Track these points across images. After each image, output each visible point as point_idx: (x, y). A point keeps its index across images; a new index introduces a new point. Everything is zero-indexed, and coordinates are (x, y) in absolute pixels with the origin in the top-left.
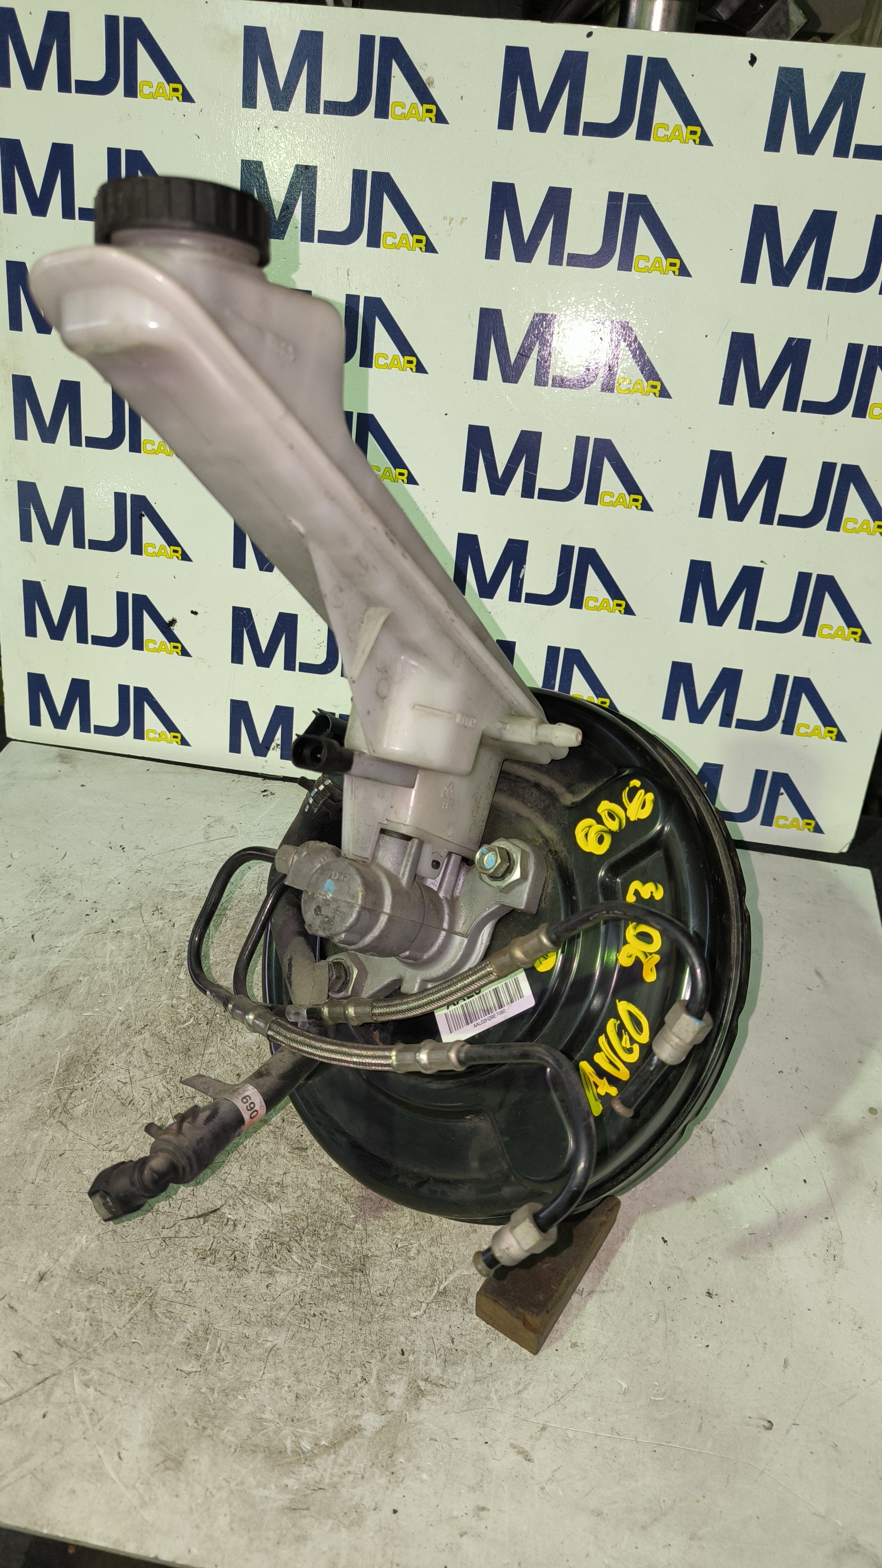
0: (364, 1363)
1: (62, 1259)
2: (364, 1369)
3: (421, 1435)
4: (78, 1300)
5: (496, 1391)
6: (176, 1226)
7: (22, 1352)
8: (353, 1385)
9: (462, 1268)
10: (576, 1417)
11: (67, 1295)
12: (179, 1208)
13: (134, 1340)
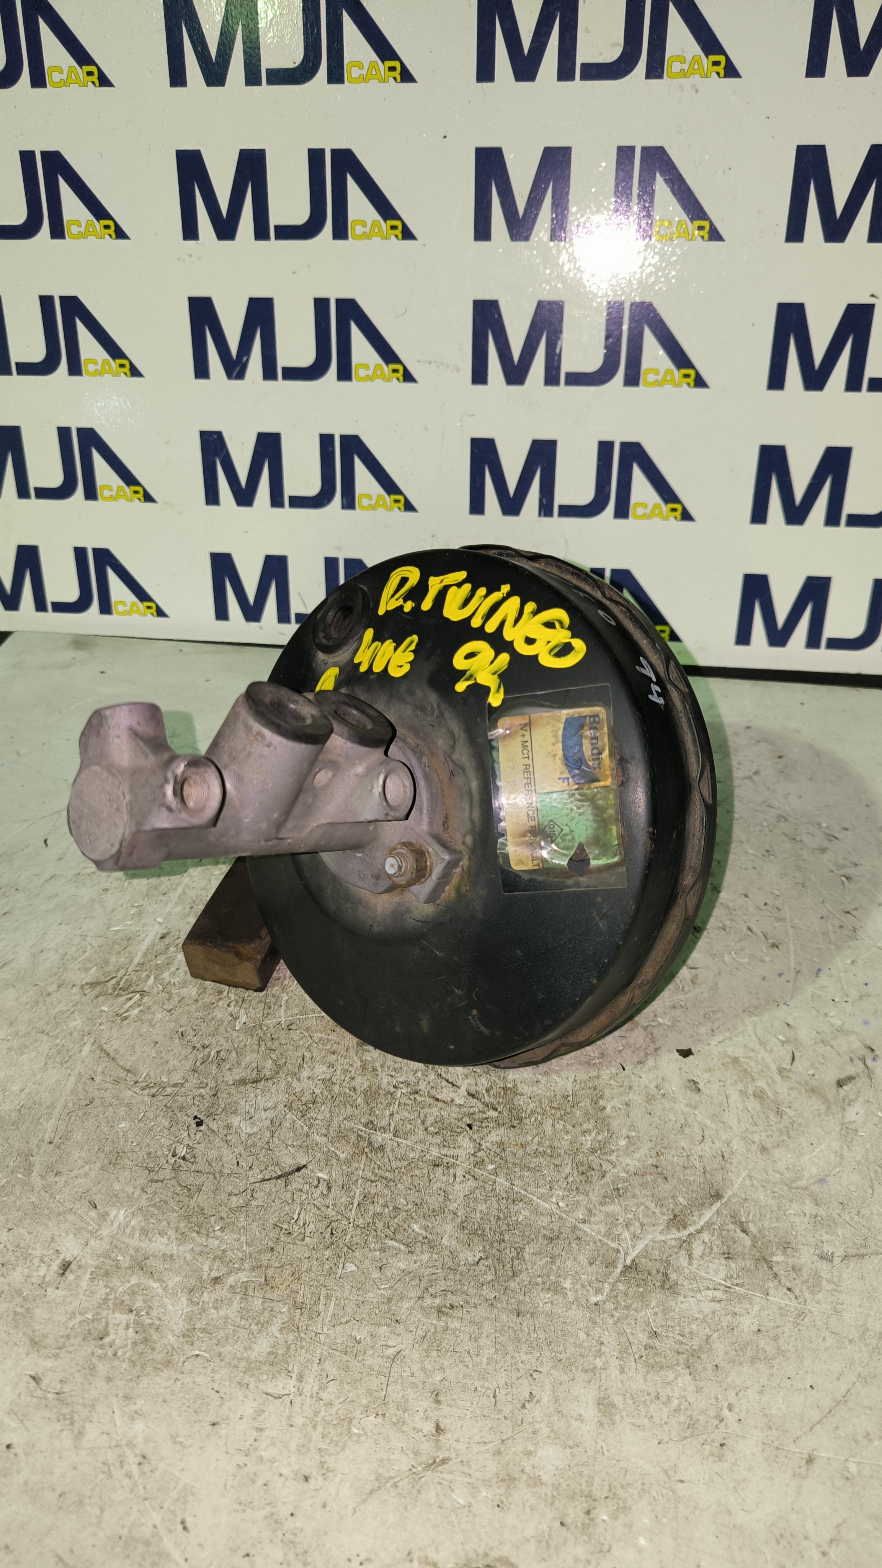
0: (532, 1372)
1: (92, 1242)
2: (532, 1382)
3: (628, 1477)
4: (116, 1298)
5: (730, 1408)
6: (249, 1191)
7: (40, 1375)
8: (519, 1406)
9: (655, 1231)
10: (856, 1441)
11: (102, 1292)
12: (251, 1167)
13: (197, 1352)
